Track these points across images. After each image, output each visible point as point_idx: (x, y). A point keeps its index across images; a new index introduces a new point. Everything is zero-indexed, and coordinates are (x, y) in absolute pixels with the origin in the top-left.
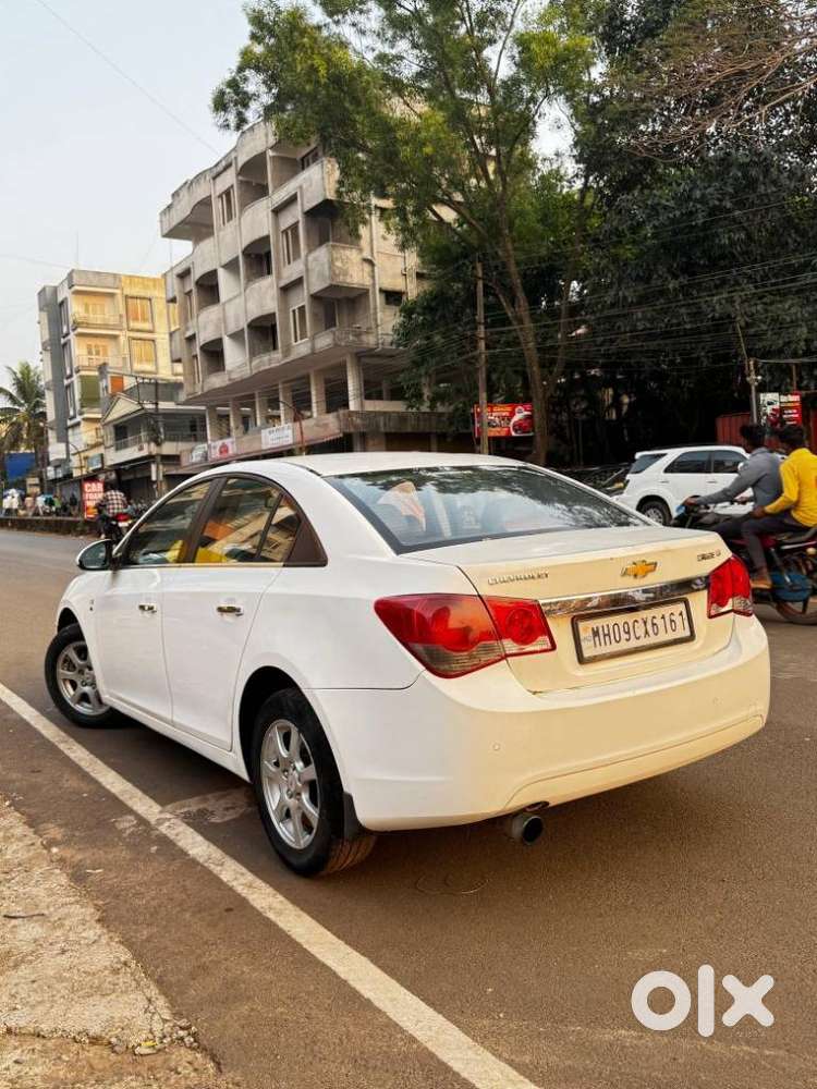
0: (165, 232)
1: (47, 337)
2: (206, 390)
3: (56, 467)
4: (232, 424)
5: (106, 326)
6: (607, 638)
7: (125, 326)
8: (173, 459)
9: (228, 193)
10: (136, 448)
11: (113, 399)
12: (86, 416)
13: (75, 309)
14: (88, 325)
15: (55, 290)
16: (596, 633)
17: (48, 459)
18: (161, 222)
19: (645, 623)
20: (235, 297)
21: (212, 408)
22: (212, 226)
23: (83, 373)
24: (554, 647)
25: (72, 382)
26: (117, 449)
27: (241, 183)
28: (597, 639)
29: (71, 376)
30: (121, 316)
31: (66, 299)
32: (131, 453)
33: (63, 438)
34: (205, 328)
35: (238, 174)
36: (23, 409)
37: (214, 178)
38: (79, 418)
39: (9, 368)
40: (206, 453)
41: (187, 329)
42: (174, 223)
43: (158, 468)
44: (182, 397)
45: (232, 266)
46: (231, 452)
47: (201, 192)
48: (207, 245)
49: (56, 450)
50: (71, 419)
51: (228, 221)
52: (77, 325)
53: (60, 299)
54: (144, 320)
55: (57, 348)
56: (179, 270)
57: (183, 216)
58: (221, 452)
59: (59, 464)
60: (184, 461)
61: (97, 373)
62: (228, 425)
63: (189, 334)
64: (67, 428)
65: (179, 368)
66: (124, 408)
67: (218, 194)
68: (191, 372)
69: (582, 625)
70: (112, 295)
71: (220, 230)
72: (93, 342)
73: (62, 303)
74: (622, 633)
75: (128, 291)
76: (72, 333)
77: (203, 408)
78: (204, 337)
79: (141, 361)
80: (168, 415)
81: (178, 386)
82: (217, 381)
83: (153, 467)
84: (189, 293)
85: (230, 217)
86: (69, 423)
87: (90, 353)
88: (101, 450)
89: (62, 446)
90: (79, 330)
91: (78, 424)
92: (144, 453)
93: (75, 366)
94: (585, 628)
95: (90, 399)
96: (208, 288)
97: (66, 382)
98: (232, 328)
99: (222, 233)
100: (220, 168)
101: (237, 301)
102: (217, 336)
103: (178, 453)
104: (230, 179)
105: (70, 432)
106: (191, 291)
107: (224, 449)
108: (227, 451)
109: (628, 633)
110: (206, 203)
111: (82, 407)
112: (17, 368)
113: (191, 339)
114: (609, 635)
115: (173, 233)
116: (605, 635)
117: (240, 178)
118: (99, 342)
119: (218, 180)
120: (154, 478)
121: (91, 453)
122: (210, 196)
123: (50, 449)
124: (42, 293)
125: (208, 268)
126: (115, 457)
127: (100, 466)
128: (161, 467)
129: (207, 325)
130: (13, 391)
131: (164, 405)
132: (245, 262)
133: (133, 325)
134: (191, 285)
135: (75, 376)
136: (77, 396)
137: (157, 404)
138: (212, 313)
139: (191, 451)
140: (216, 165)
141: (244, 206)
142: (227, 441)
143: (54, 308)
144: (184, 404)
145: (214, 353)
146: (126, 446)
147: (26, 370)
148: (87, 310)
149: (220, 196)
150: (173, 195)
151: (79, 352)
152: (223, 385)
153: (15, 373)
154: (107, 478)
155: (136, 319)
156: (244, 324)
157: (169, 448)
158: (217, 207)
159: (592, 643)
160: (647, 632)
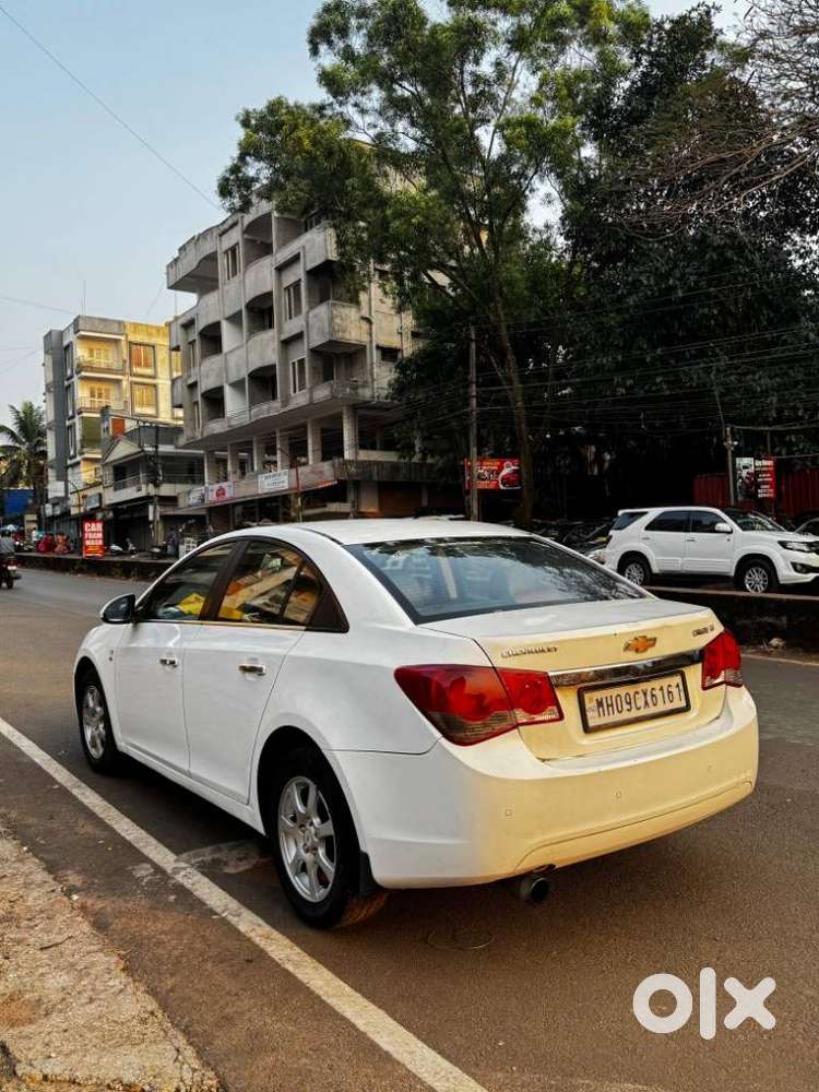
0: (171, 284)
1: (51, 379)
2: (205, 435)
3: (54, 505)
4: (229, 468)
5: (108, 370)
6: (610, 708)
7: (127, 370)
8: (171, 501)
9: (233, 250)
10: (134, 488)
11: (114, 441)
12: (86, 456)
13: (81, 353)
14: (92, 369)
15: (61, 334)
16: (600, 704)
17: (47, 495)
18: (168, 274)
19: (645, 694)
20: (238, 348)
21: (211, 453)
22: (217, 280)
23: (85, 415)
24: (561, 717)
25: (74, 424)
26: (115, 489)
27: (247, 241)
28: (601, 709)
29: (73, 417)
30: (124, 361)
31: (71, 343)
32: (129, 493)
33: (62, 477)
34: (207, 376)
35: (244, 232)
36: (24, 448)
37: (221, 235)
38: (78, 458)
39: (12, 407)
40: (203, 495)
41: (189, 377)
42: (180, 277)
43: (155, 508)
44: (182, 441)
45: (235, 319)
46: (227, 495)
47: (207, 248)
48: (212, 298)
49: (55, 488)
50: (71, 458)
51: (233, 276)
52: (81, 368)
53: (65, 343)
54: (147, 365)
55: (61, 390)
56: (183, 321)
57: (190, 269)
58: (218, 495)
59: (57, 502)
60: (182, 503)
61: (98, 415)
62: (226, 468)
63: (191, 381)
64: (67, 467)
65: (180, 413)
66: (124, 449)
67: (224, 249)
68: (191, 419)
69: (587, 696)
70: (117, 341)
71: (224, 284)
72: (97, 386)
73: (67, 347)
74: (624, 703)
75: (132, 338)
76: (75, 378)
77: (202, 452)
78: (206, 384)
79: (142, 405)
80: (168, 457)
81: (178, 430)
82: (217, 427)
83: (151, 508)
84: (192, 343)
85: (235, 273)
86: (69, 462)
87: (92, 396)
88: (100, 489)
89: (61, 485)
90: (83, 374)
91: (78, 463)
92: (142, 494)
93: (78, 407)
95: (91, 440)
96: (211, 339)
97: (68, 423)
98: (234, 378)
99: (226, 288)
100: (226, 226)
101: (237, 352)
102: (218, 384)
103: (175, 494)
104: (235, 236)
105: (70, 471)
106: (194, 341)
107: (221, 492)
108: (224, 494)
109: (629, 703)
110: (212, 258)
111: (82, 447)
112: (19, 408)
113: (193, 386)
114: (612, 705)
115: (176, 286)
116: (608, 706)
117: (246, 236)
118: (104, 386)
119: (224, 238)
120: (151, 518)
121: (89, 493)
122: (216, 252)
123: (49, 487)
124: (48, 337)
125: (211, 319)
126: (112, 497)
127: (97, 505)
128: (158, 508)
129: (209, 373)
130: (15, 429)
131: (164, 449)
132: (249, 316)
133: (136, 370)
134: (194, 335)
135: (77, 420)
136: (78, 437)
137: (157, 447)
138: (214, 362)
139: (189, 493)
140: (224, 222)
141: (248, 262)
142: (224, 485)
143: (58, 352)
144: (184, 447)
145: (214, 400)
146: (124, 486)
147: (29, 409)
148: (92, 356)
149: (226, 252)
150: (180, 249)
151: (82, 394)
152: (222, 431)
153: (18, 412)
154: (104, 516)
155: (139, 365)
156: (244, 374)
157: (167, 490)
158: (223, 263)
159: (597, 713)
160: (646, 703)
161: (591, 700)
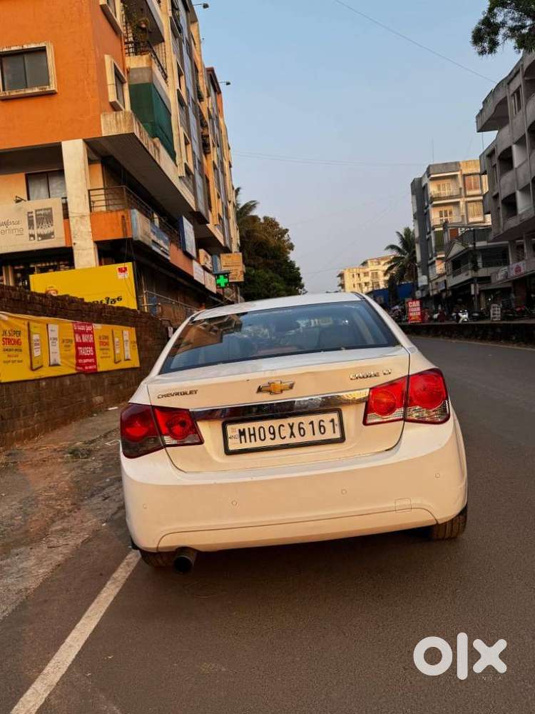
0: (479, 128)
1: (416, 210)
2: (505, 230)
3: (422, 290)
4: (525, 251)
5: (451, 197)
6: (253, 437)
7: (463, 194)
8: (487, 279)
9: (517, 92)
10: (464, 274)
11: (451, 244)
12: (438, 256)
13: (433, 189)
14: (439, 198)
15: (420, 180)
16: (242, 433)
17: (417, 285)
18: (477, 122)
19: (291, 427)
20: (523, 164)
21: (512, 242)
22: (508, 117)
23: (436, 230)
24: (201, 442)
25: (431, 237)
26: (454, 276)
27: (526, 82)
28: (243, 437)
29: (430, 232)
30: (460, 189)
31: (426, 184)
32: (462, 278)
33: (426, 273)
34: (504, 188)
35: (524, 76)
36: (406, 257)
37: (508, 84)
38: (434, 259)
39: (398, 233)
40: (507, 273)
41: (494, 190)
42: (485, 121)
43: (475, 286)
44: (491, 237)
45: (520, 142)
46: (522, 271)
47: (500, 96)
48: (506, 130)
49: (422, 280)
50: (430, 259)
51: (519, 110)
52: (433, 199)
53: (423, 184)
54: (476, 188)
55: (422, 216)
56: (488, 152)
57: (489, 116)
58: (516, 271)
59: (424, 288)
60: (493, 280)
61: (441, 229)
62: (523, 252)
63: (495, 193)
64: (428, 265)
65: (489, 217)
66: (457, 249)
67: (511, 92)
68: (495, 220)
69: (229, 428)
70: (455, 177)
71: (513, 118)
72: (443, 209)
73: (424, 187)
74: (267, 433)
75: (465, 172)
76: (430, 206)
77: (507, 242)
78: (504, 193)
79: (474, 216)
80: (483, 250)
81: (488, 229)
82: (513, 223)
83: (472, 286)
84: (495, 166)
85: (520, 108)
86: (430, 262)
87: (441, 216)
88: (445, 278)
89: (425, 278)
90: (434, 203)
91: (434, 262)
92: (469, 277)
93: (432, 225)
94: (233, 429)
95: (440, 246)
96: (505, 159)
97: (427, 237)
98: (522, 184)
99: (514, 121)
100: (512, 76)
101: (525, 165)
102: (512, 192)
103: (489, 275)
104: (519, 81)
105: (430, 267)
106: (495, 165)
107: (518, 269)
108: (520, 271)
109: (274, 433)
110: (504, 102)
111: (436, 251)
112: (402, 232)
113: (496, 197)
114: (254, 434)
115: (483, 129)
116: (250, 435)
117: (526, 78)
118: (447, 209)
119: (511, 84)
120: (473, 293)
121: (440, 280)
122: (506, 97)
123: (419, 279)
124: (413, 184)
125: (505, 146)
126: (453, 281)
127: (444, 288)
128: (477, 285)
129: (507, 184)
130: (400, 246)
131: (479, 244)
132: (530, 137)
133: (469, 193)
134: (495, 161)
135: (432, 232)
136: (433, 245)
137: (474, 244)
138: (508, 177)
139: (497, 273)
140: (510, 74)
141: (528, 97)
142: (521, 264)
143: (419, 190)
144: (495, 240)
145: (510, 203)
146: (460, 273)
147: (407, 231)
148: (439, 189)
149: (513, 95)
150: (483, 103)
151: (435, 217)
152: (516, 225)
153: (401, 236)
154: (447, 295)
155: (470, 189)
156: (529, 180)
157: (483, 272)
158: (512, 103)
159: (238, 440)
160: (292, 434)
161: (233, 430)
